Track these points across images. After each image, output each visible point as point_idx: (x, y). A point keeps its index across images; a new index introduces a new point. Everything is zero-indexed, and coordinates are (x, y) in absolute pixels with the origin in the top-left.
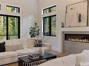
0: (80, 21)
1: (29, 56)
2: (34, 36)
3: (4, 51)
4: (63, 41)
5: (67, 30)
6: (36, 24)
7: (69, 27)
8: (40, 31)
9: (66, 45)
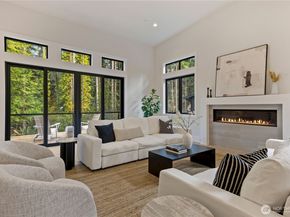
0: (248, 84)
1: (168, 148)
2: (151, 115)
3: (114, 140)
4: (210, 122)
5: (219, 102)
6: (153, 91)
7: (225, 96)
8: (160, 105)
9: (216, 130)
